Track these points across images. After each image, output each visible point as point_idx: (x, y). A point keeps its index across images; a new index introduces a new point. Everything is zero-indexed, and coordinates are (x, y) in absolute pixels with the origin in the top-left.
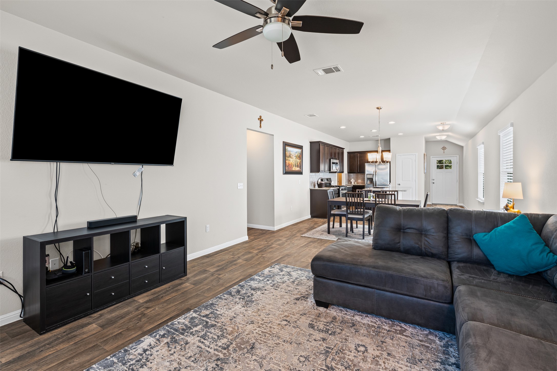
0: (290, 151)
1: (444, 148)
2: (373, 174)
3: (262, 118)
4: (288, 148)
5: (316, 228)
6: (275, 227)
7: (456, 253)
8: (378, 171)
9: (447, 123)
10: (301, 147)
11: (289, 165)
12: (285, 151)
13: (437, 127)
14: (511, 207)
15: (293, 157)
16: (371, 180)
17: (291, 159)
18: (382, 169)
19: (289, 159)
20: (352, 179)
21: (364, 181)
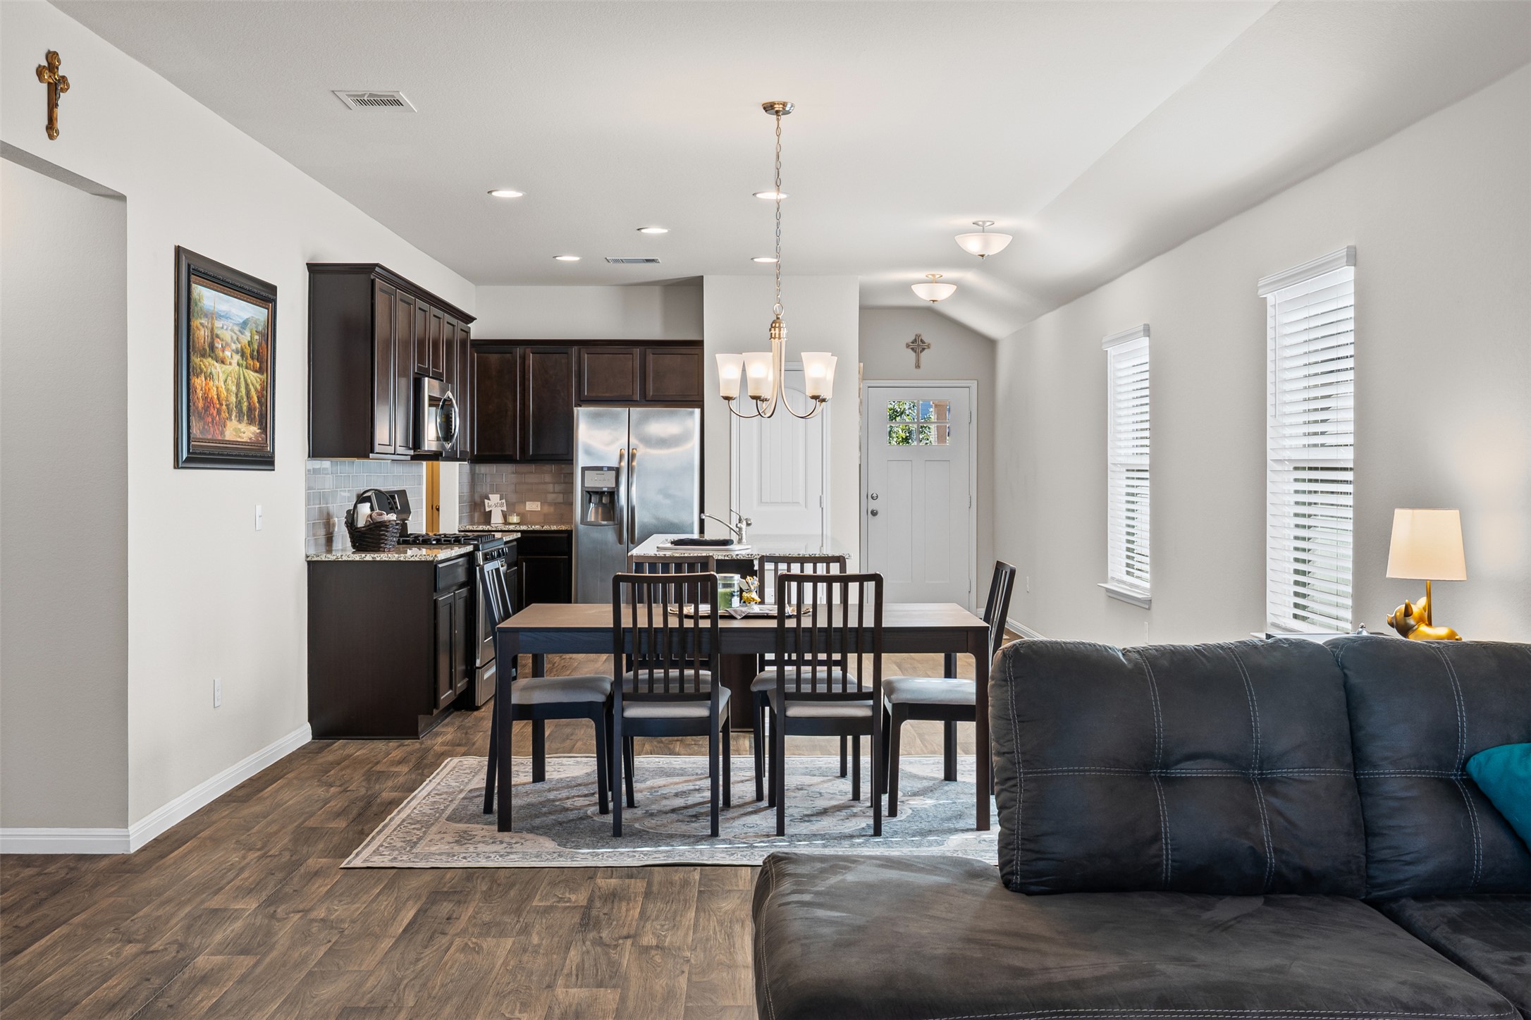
0: (211, 315)
1: (918, 346)
2: (617, 471)
3: (61, 72)
4: (207, 297)
5: (394, 804)
6: (133, 829)
7: (1407, 858)
8: (641, 451)
9: (1002, 223)
10: (263, 294)
11: (206, 408)
12: (185, 309)
13: (959, 239)
14: (1420, 620)
15: (228, 353)
16: (607, 500)
17: (217, 369)
18: (663, 442)
19: (209, 364)
20: (495, 498)
21: (570, 504)
